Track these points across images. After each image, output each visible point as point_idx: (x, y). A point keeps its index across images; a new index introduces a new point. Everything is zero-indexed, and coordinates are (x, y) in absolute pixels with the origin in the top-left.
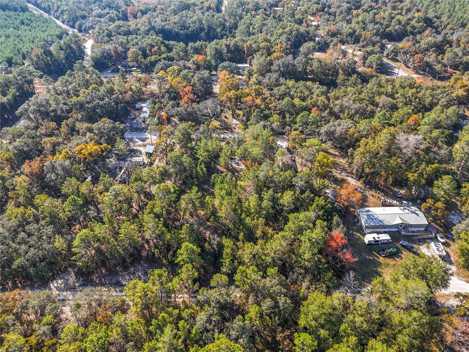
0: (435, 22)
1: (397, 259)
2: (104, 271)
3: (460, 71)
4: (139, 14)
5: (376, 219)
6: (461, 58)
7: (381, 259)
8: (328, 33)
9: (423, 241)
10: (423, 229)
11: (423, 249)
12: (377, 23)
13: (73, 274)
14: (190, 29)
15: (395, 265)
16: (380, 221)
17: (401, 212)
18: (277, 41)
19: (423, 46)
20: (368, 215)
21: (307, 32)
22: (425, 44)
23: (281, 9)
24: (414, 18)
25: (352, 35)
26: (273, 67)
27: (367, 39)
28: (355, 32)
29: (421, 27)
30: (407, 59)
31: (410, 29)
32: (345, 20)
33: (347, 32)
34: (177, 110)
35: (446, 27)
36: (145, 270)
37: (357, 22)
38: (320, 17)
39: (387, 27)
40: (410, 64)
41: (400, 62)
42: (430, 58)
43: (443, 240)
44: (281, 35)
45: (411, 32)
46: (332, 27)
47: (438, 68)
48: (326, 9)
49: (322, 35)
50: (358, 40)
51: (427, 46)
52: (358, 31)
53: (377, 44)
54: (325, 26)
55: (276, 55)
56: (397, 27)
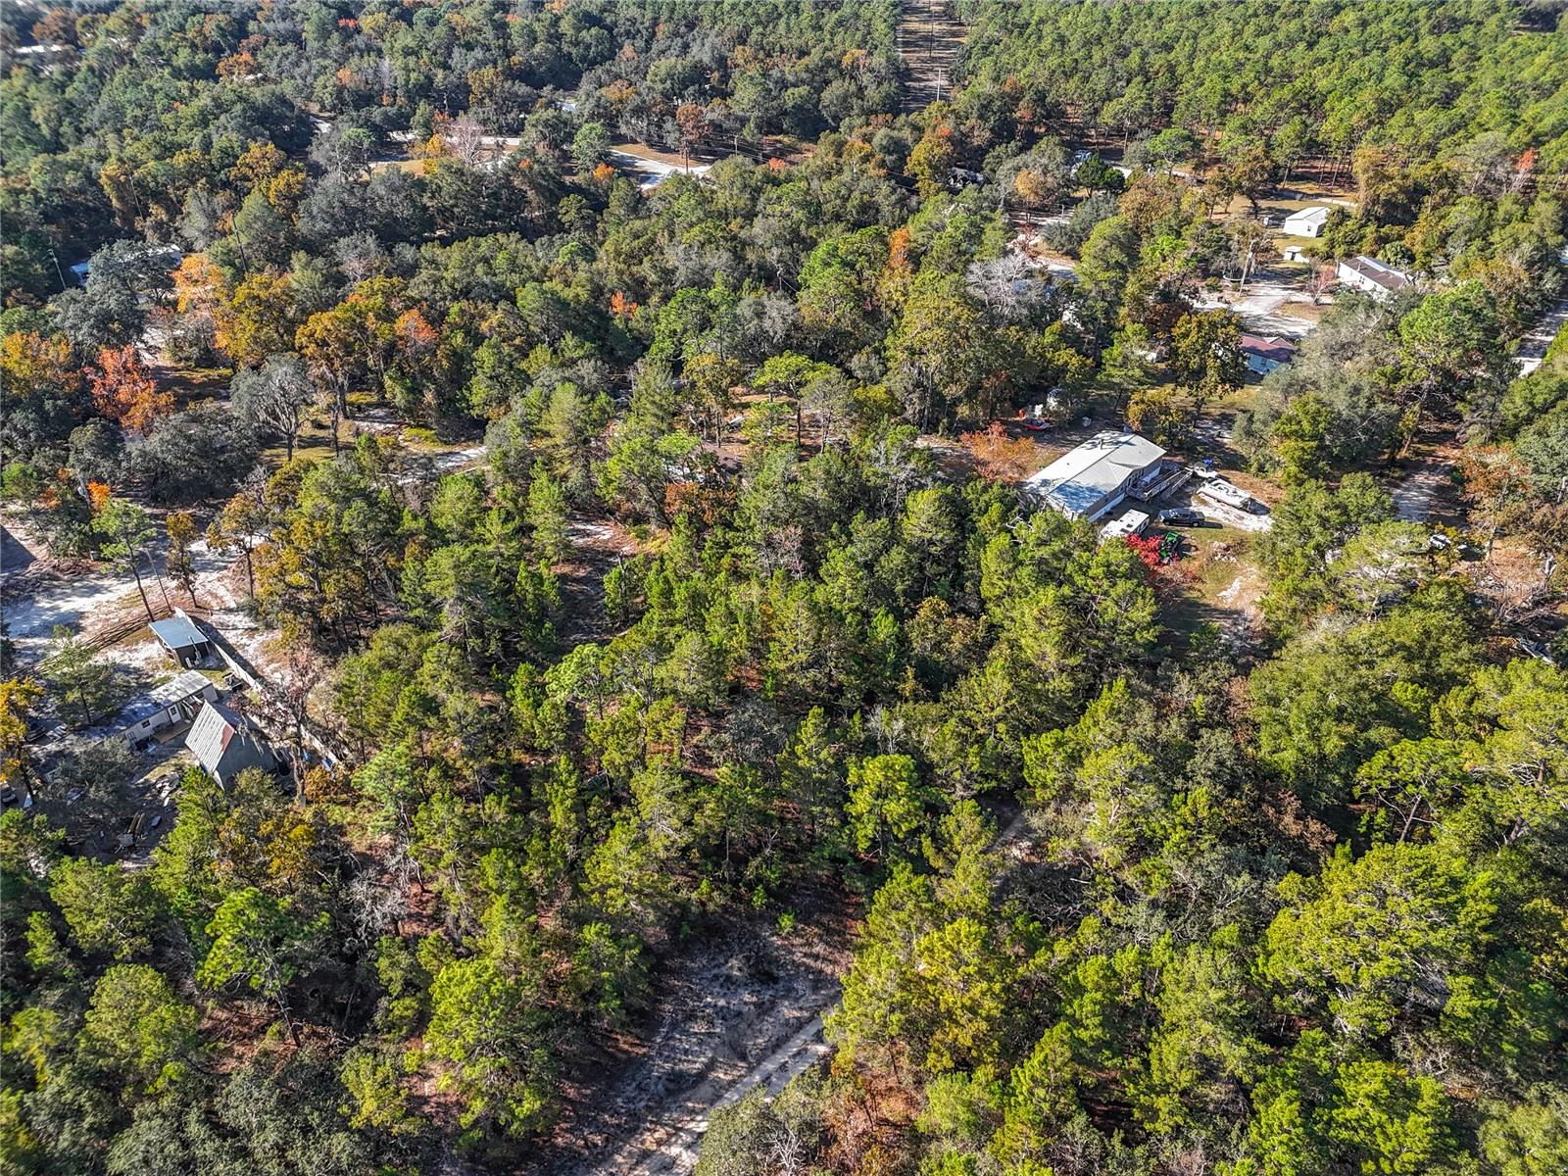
1: (1192, 554)
5: (1080, 489)
6: (777, 98)
9: (1184, 494)
10: (1158, 471)
16: (1092, 490)
17: (1099, 452)
18: (219, 142)
19: (659, 87)
20: (1060, 489)
21: (283, 101)
22: (663, 81)
23: (56, 48)
24: (557, 20)
25: (424, 90)
26: (302, 226)
27: (490, 94)
28: (430, 79)
29: (599, 40)
30: (653, 129)
31: (574, 51)
32: (351, 50)
33: (407, 81)
34: (143, 454)
35: (654, 34)
36: (716, 977)
37: (408, 52)
38: (253, 55)
39: (508, 53)
40: (670, 140)
41: (634, 142)
42: (713, 112)
43: (1213, 474)
44: (205, 123)
45: (583, 59)
46: (344, 74)
47: (749, 133)
48: (252, 26)
49: (315, 108)
50: (456, 101)
51: (668, 84)
52: (440, 73)
53: (534, 102)
54: (309, 79)
55: (279, 183)
56: (537, 49)
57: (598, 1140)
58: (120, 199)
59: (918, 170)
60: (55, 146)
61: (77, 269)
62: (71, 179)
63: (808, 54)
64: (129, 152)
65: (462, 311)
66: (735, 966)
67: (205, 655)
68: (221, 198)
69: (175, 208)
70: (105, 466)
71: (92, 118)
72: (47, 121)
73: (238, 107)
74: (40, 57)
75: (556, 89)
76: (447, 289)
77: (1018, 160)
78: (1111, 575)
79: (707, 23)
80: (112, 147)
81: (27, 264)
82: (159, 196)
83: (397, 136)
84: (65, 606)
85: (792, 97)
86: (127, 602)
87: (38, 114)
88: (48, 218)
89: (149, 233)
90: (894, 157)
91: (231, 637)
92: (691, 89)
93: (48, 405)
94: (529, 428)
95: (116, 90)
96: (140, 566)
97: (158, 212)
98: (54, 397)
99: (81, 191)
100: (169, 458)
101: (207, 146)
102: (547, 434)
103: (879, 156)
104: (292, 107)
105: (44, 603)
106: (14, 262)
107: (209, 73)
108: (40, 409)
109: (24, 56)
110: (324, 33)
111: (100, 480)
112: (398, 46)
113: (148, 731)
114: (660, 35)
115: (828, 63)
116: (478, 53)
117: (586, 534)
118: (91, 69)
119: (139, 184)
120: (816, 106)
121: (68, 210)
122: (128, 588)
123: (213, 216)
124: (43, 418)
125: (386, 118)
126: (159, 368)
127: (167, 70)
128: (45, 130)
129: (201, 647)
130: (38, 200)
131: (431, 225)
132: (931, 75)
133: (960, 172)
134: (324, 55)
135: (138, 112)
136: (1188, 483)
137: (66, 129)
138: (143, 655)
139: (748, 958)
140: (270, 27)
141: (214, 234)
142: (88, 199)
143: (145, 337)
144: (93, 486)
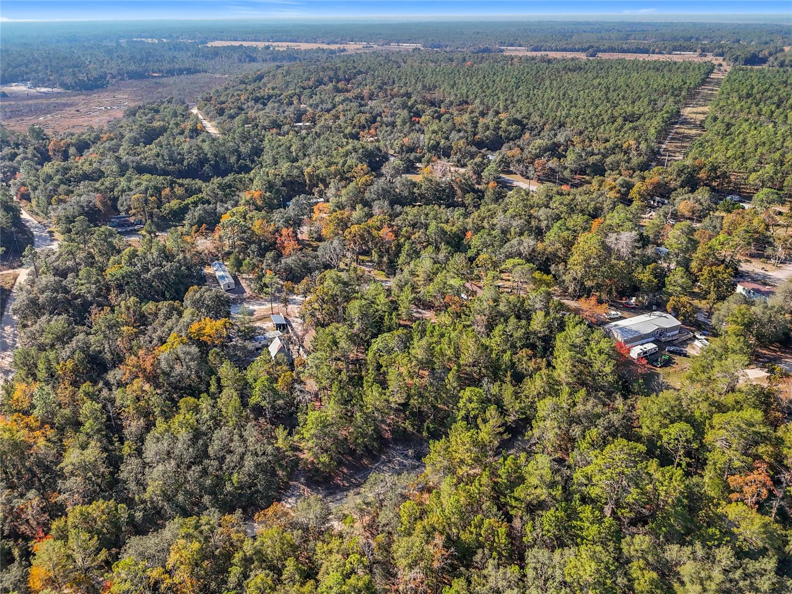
0: (527, 124)
1: (674, 366)
2: (345, 471)
3: (588, 175)
4: (72, 150)
5: (631, 330)
6: (585, 160)
7: (658, 370)
8: (402, 149)
9: (685, 343)
10: (677, 332)
11: (689, 350)
12: (459, 131)
13: (302, 487)
14: (185, 163)
15: (675, 372)
16: (636, 332)
17: (648, 318)
18: (349, 163)
19: (534, 151)
20: (620, 329)
21: (378, 149)
22: (536, 149)
23: (308, 124)
24: (501, 120)
25: (435, 148)
26: (367, 195)
27: (460, 150)
28: (438, 143)
29: (516, 131)
30: (524, 169)
31: (503, 134)
32: (413, 130)
33: (429, 144)
34: (286, 263)
35: (543, 129)
36: (402, 453)
37: (434, 132)
38: (376, 130)
39: (475, 134)
40: (530, 174)
41: (515, 174)
42: (553, 163)
43: (703, 337)
44: (347, 155)
45: (507, 138)
46: (406, 140)
47: (567, 174)
48: (379, 119)
49: (391, 152)
50: (447, 153)
51: (538, 151)
52: (443, 141)
53: (477, 155)
54: (393, 141)
55: (363, 179)
56: (487, 133)
57: (347, 485)
58: (310, 180)
59: (634, 196)
60: (296, 160)
61: (288, 203)
62: (295, 172)
63: (609, 141)
64: (318, 164)
65: (407, 231)
66: (410, 452)
67: (284, 328)
68: (343, 183)
69: (327, 186)
70: (273, 265)
71: (310, 151)
72: (295, 151)
73: (361, 150)
74: (301, 127)
75: (488, 150)
76: (407, 223)
77: (686, 196)
78: (600, 352)
79: (568, 125)
80: (313, 163)
81: (273, 199)
82: (323, 181)
83: (418, 165)
84: (251, 307)
85: (592, 160)
86: (267, 310)
87: (293, 149)
88: (284, 185)
89: (316, 193)
90: (625, 189)
91: (294, 325)
92: (547, 153)
93: (263, 244)
94: (413, 273)
95: (321, 142)
96: (275, 299)
97: (321, 186)
98: (265, 242)
99: (299, 177)
100: (293, 265)
101: (345, 163)
102: (418, 276)
103: (617, 188)
104: (381, 151)
105: (246, 306)
106: (268, 198)
107: (356, 137)
108: (260, 245)
109: (296, 126)
110: (404, 123)
111: (270, 270)
112: (430, 129)
113: (260, 345)
114: (545, 129)
115: (617, 146)
116: (461, 134)
117: (420, 313)
118: (316, 133)
119: (317, 176)
120: (603, 164)
121: (291, 182)
122: (269, 306)
123: (338, 190)
124: (260, 248)
125: (416, 158)
126: (303, 240)
127: (342, 134)
128: (294, 154)
129: (283, 325)
130: (282, 178)
131: (416, 200)
132: (677, 154)
133: (658, 199)
134: (401, 132)
135: (326, 150)
136: (690, 339)
137: (301, 154)
138: (268, 325)
139: (415, 451)
140: (385, 119)
141: (337, 196)
142: (300, 180)
143: (301, 228)
144: (268, 271)
